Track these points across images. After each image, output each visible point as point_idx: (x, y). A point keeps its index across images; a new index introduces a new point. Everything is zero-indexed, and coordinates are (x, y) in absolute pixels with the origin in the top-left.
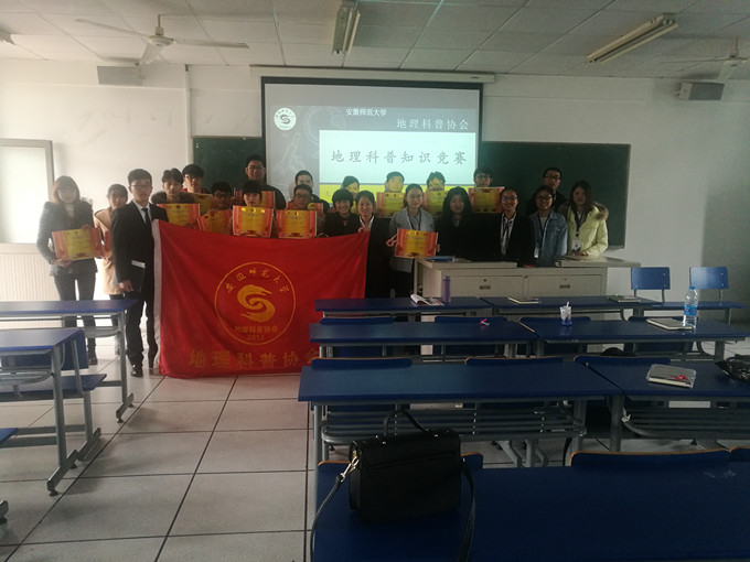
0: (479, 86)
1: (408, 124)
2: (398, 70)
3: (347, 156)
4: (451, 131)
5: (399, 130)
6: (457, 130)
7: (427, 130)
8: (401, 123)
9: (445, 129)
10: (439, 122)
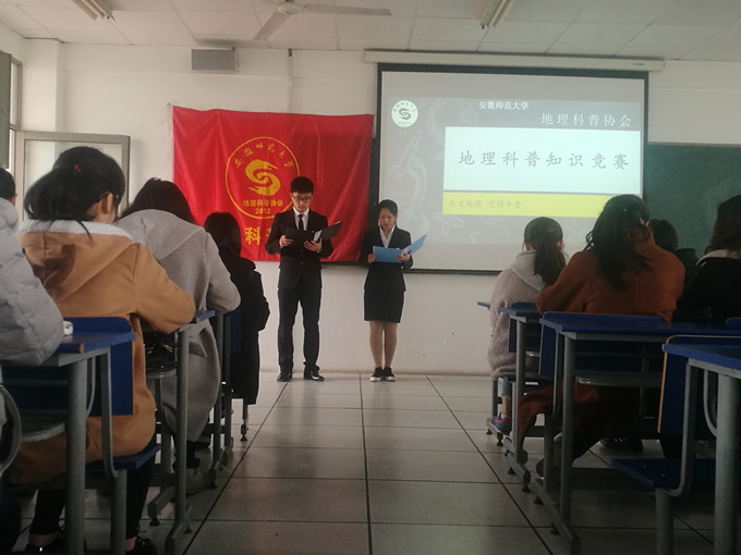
0: (643, 75)
1: (555, 119)
2: (544, 54)
3: (478, 158)
4: (609, 128)
5: (545, 126)
6: (617, 127)
7: (578, 127)
8: (547, 118)
9: (602, 126)
10: (594, 118)
